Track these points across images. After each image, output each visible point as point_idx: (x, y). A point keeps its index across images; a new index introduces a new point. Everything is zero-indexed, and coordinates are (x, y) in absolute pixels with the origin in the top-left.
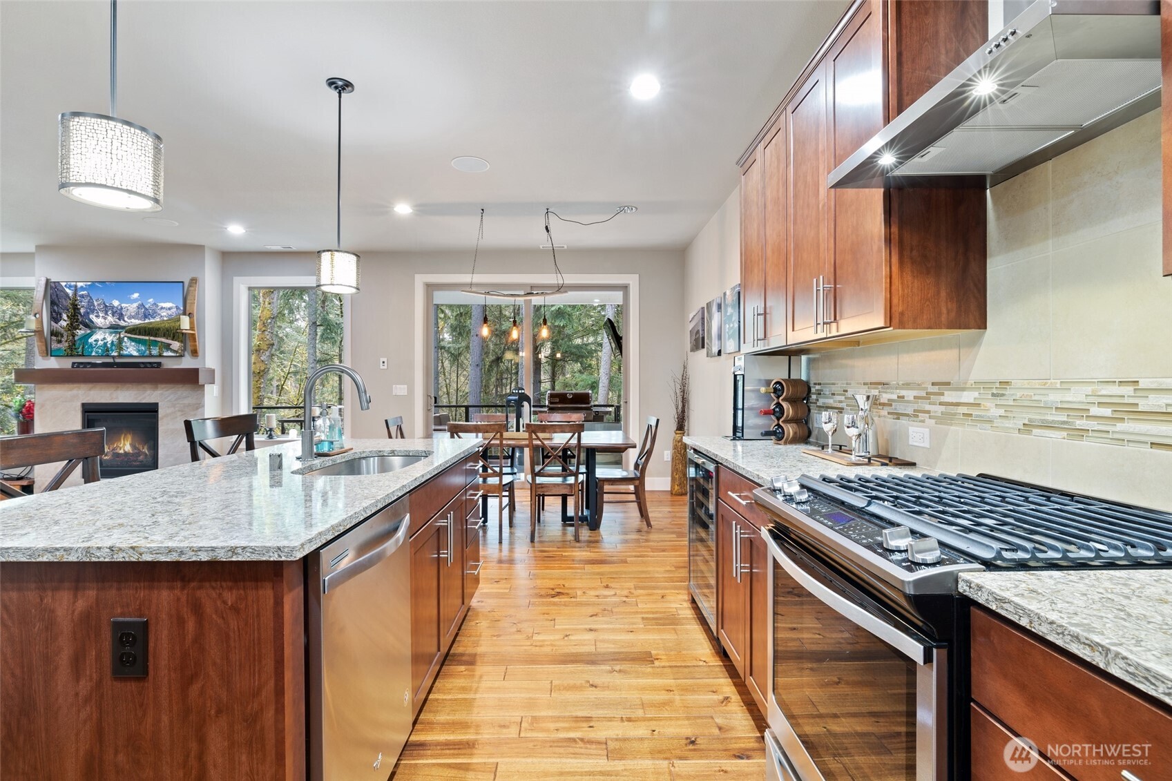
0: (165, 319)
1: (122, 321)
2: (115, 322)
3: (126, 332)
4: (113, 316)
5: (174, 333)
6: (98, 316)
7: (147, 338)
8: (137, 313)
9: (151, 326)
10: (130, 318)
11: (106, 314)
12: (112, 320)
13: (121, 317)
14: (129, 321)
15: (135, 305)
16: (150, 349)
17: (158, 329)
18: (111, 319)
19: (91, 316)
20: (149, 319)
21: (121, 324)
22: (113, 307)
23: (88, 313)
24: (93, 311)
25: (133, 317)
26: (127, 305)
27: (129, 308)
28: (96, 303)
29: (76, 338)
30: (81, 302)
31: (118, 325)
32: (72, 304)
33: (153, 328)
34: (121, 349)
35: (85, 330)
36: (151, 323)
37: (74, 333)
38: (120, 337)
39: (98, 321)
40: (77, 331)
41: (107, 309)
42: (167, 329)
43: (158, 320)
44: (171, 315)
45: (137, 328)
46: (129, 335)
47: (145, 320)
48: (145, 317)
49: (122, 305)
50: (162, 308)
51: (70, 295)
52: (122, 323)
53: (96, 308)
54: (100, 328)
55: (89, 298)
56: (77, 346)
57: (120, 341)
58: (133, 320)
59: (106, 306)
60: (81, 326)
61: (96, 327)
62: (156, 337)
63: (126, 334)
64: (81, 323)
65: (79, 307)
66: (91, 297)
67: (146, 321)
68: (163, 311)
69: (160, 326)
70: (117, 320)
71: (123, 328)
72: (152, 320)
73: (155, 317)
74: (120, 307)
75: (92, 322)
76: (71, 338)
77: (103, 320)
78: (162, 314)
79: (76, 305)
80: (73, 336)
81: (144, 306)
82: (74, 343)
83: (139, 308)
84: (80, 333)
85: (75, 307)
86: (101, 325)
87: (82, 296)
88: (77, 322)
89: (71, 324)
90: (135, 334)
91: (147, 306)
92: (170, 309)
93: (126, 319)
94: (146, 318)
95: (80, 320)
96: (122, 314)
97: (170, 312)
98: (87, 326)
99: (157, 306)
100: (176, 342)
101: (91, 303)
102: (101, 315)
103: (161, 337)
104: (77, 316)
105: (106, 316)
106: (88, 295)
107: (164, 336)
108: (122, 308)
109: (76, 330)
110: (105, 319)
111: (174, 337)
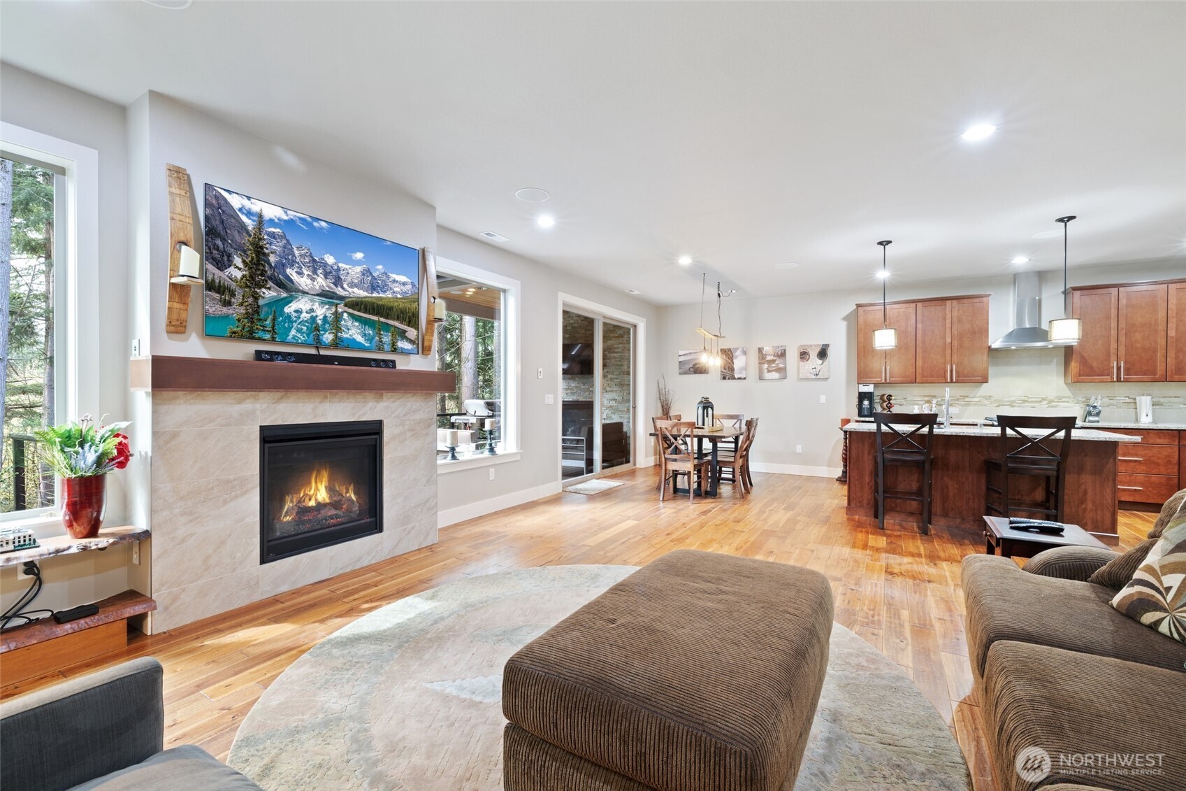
0: (399, 296)
1: (340, 289)
2: (329, 287)
3: (346, 305)
4: (326, 278)
5: (409, 318)
6: (300, 273)
7: (376, 318)
8: (362, 281)
9: (381, 303)
10: (352, 285)
11: (315, 272)
12: (324, 284)
13: (338, 281)
14: (350, 290)
15: (359, 269)
16: (380, 334)
17: (391, 309)
18: (321, 282)
19: (288, 271)
20: (378, 293)
21: (338, 293)
22: (326, 265)
23: (283, 265)
24: (292, 263)
25: (356, 286)
26: (348, 267)
27: (350, 271)
28: (297, 253)
29: (261, 302)
30: (271, 244)
31: (334, 293)
32: (252, 244)
33: (384, 306)
34: (338, 329)
35: (277, 291)
36: (381, 298)
37: (255, 292)
38: (336, 311)
39: (303, 282)
40: (264, 290)
41: (315, 265)
42: (401, 310)
43: (390, 296)
44: (405, 293)
45: (362, 302)
46: (351, 311)
47: (372, 293)
48: (373, 288)
49: (340, 265)
50: (394, 281)
51: (250, 228)
52: (339, 291)
53: (298, 260)
54: (304, 293)
55: (284, 241)
56: (262, 316)
57: (338, 317)
58: (355, 290)
59: (314, 261)
60: (270, 284)
61: (298, 291)
62: (387, 318)
63: (346, 309)
64: (270, 278)
65: (267, 251)
66: (288, 241)
67: (374, 295)
68: (395, 285)
69: (391, 304)
70: (332, 285)
71: (341, 298)
72: (382, 295)
73: (385, 292)
74: (335, 267)
75: (291, 281)
76: (251, 300)
77: (309, 282)
78: (396, 289)
79: (262, 247)
80: (256, 297)
81: (371, 274)
82: (257, 310)
83: (364, 274)
84: (269, 294)
85: (259, 251)
86: (306, 289)
87: (273, 235)
88: (262, 275)
89: (252, 277)
90: (359, 311)
91: (375, 274)
92: (404, 284)
93: (345, 286)
94: (374, 290)
95: (269, 272)
96: (339, 278)
97: (404, 289)
98: (280, 285)
99: (388, 277)
100: (413, 330)
101: (288, 248)
102: (306, 272)
103: (394, 319)
104: (264, 266)
105: (315, 276)
106: (283, 237)
107: (398, 319)
108: (339, 269)
109: (260, 288)
110: (313, 280)
111: (410, 322)
